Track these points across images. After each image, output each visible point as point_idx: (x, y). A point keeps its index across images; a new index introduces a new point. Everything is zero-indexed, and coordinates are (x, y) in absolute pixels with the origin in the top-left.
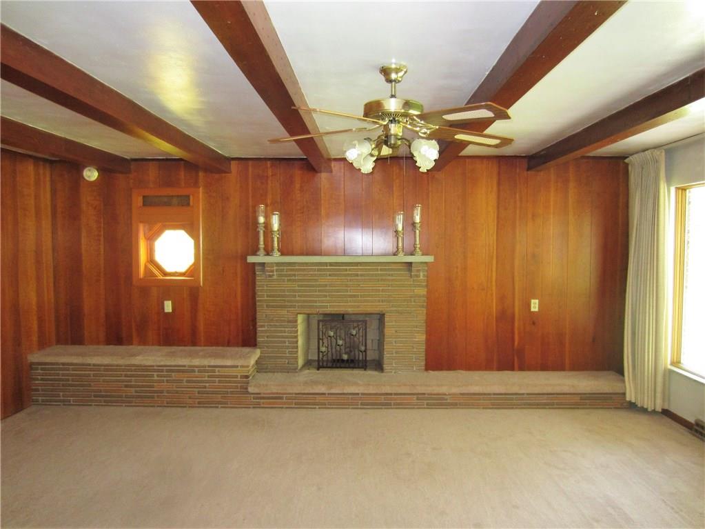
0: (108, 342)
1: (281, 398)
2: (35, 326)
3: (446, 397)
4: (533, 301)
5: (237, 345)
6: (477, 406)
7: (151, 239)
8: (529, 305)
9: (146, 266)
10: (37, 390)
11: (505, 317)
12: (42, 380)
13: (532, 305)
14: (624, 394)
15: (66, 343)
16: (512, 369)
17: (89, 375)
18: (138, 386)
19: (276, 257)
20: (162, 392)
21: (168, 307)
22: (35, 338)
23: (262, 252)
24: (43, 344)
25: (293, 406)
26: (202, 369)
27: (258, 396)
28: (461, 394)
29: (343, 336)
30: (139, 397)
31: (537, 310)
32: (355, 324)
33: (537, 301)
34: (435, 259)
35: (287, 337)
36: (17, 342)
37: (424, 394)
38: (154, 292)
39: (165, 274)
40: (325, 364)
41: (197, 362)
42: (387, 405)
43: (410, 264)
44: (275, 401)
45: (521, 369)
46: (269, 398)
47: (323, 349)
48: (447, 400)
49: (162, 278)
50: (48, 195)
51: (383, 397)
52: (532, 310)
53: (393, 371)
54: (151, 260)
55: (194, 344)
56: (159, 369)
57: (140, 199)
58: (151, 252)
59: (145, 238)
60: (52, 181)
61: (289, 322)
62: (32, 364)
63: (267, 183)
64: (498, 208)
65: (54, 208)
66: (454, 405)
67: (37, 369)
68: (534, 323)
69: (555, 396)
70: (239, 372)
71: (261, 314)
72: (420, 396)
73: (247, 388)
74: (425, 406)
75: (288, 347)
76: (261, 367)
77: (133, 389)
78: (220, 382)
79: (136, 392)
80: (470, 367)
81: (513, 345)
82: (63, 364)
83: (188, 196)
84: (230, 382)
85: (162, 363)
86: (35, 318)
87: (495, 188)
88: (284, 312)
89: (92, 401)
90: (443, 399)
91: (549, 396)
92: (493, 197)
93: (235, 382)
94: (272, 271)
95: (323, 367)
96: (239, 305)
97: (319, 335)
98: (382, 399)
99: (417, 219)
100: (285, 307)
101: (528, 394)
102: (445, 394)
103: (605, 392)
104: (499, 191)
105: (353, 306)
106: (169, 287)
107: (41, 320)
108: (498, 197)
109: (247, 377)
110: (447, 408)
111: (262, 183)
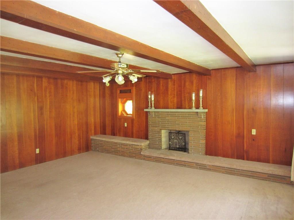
0: (112, 135)
1: (151, 158)
2: (93, 128)
3: (207, 166)
4: (253, 130)
5: (144, 139)
6: (219, 172)
7: (124, 103)
8: (251, 131)
9: (121, 112)
10: (92, 147)
11: (240, 136)
12: (94, 144)
13: (253, 132)
14: (290, 177)
15: (102, 134)
16: (244, 159)
17: (103, 144)
18: (115, 149)
19: (153, 109)
20: (120, 151)
21: (126, 125)
22: (93, 132)
23: (150, 107)
24: (96, 134)
25: (155, 161)
26: (130, 145)
27: (145, 156)
28: (213, 166)
29: (177, 139)
30: (114, 152)
31: (255, 134)
32: (181, 135)
33: (255, 130)
34: (208, 111)
35: (157, 137)
36: (87, 132)
37: (198, 163)
38: (122, 120)
39: (127, 114)
40: (172, 148)
41: (128, 142)
42: (185, 166)
43: (197, 112)
44: (148, 158)
45: (248, 159)
46: (147, 157)
47: (170, 143)
48: (207, 167)
49: (126, 115)
50: (98, 91)
51: (183, 162)
52: (253, 134)
53: (192, 154)
54: (124, 110)
55: (132, 137)
56: (119, 144)
57: (119, 91)
58: (124, 107)
59: (121, 103)
60: (99, 87)
61: (158, 132)
62: (92, 139)
63: (152, 84)
64: (236, 89)
65: (100, 94)
66: (209, 170)
67: (92, 140)
68: (254, 140)
69: (255, 173)
70: (139, 147)
71: (150, 129)
72: (197, 164)
73: (140, 152)
74: (199, 168)
75: (157, 141)
76: (150, 147)
77: (113, 149)
78: (134, 150)
79: (114, 150)
80: (224, 156)
81: (244, 148)
82: (98, 140)
83: (131, 90)
84: (137, 150)
85: (119, 142)
86: (93, 126)
87: (235, 81)
88: (157, 128)
89: (104, 151)
90: (206, 166)
91: (252, 172)
92: (234, 85)
93: (138, 150)
94: (152, 114)
95: (171, 149)
96: (144, 125)
97: (169, 138)
98: (183, 163)
99: (201, 95)
100: (156, 127)
101: (241, 170)
102: (206, 165)
103: (279, 175)
104: (236, 82)
105: (178, 128)
106: (126, 119)
107: (95, 127)
108: (236, 85)
109: (141, 149)
110: (207, 170)
111: (151, 84)
